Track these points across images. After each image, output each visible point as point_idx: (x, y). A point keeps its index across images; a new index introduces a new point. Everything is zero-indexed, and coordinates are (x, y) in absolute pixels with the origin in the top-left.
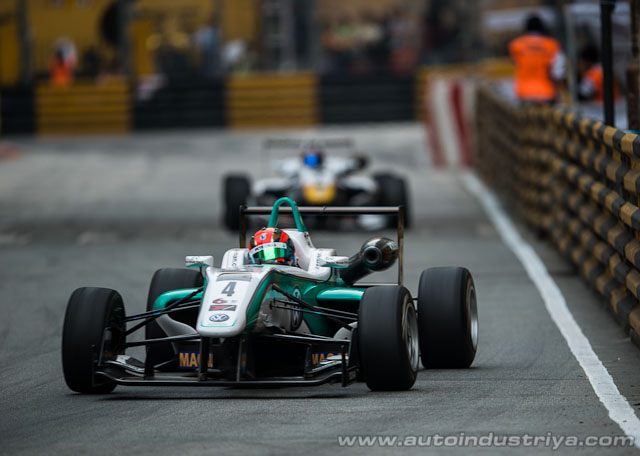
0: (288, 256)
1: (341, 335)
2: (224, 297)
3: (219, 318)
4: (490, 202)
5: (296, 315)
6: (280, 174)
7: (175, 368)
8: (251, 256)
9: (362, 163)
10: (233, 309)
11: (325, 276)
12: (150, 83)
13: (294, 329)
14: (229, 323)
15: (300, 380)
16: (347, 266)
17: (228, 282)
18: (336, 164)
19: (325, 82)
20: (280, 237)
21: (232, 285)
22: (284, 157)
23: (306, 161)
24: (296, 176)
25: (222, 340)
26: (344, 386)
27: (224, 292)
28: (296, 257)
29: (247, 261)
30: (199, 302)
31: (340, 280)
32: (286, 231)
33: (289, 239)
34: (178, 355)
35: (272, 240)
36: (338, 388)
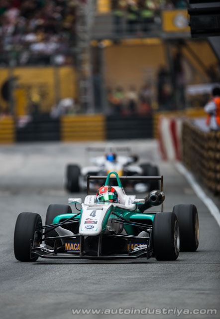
0: (115, 198)
1: (142, 235)
2: (91, 217)
3: (90, 227)
4: (190, 177)
5: (121, 226)
6: (95, 165)
7: (63, 250)
8: (98, 199)
9: (135, 159)
10: (96, 223)
11: (134, 208)
12: (24, 120)
13: (120, 233)
14: (94, 229)
15: (126, 256)
16: (144, 203)
17: (92, 211)
18: (122, 160)
19: (109, 119)
20: (111, 190)
21: (95, 212)
22: (96, 156)
23: (108, 158)
24: (103, 165)
25: (85, 238)
26: (148, 259)
27: (91, 215)
28: (119, 199)
29: (96, 201)
30: (79, 219)
31: (138, 210)
32: (114, 187)
33: (115, 191)
34: (65, 244)
35: (107, 191)
36: (145, 259)
